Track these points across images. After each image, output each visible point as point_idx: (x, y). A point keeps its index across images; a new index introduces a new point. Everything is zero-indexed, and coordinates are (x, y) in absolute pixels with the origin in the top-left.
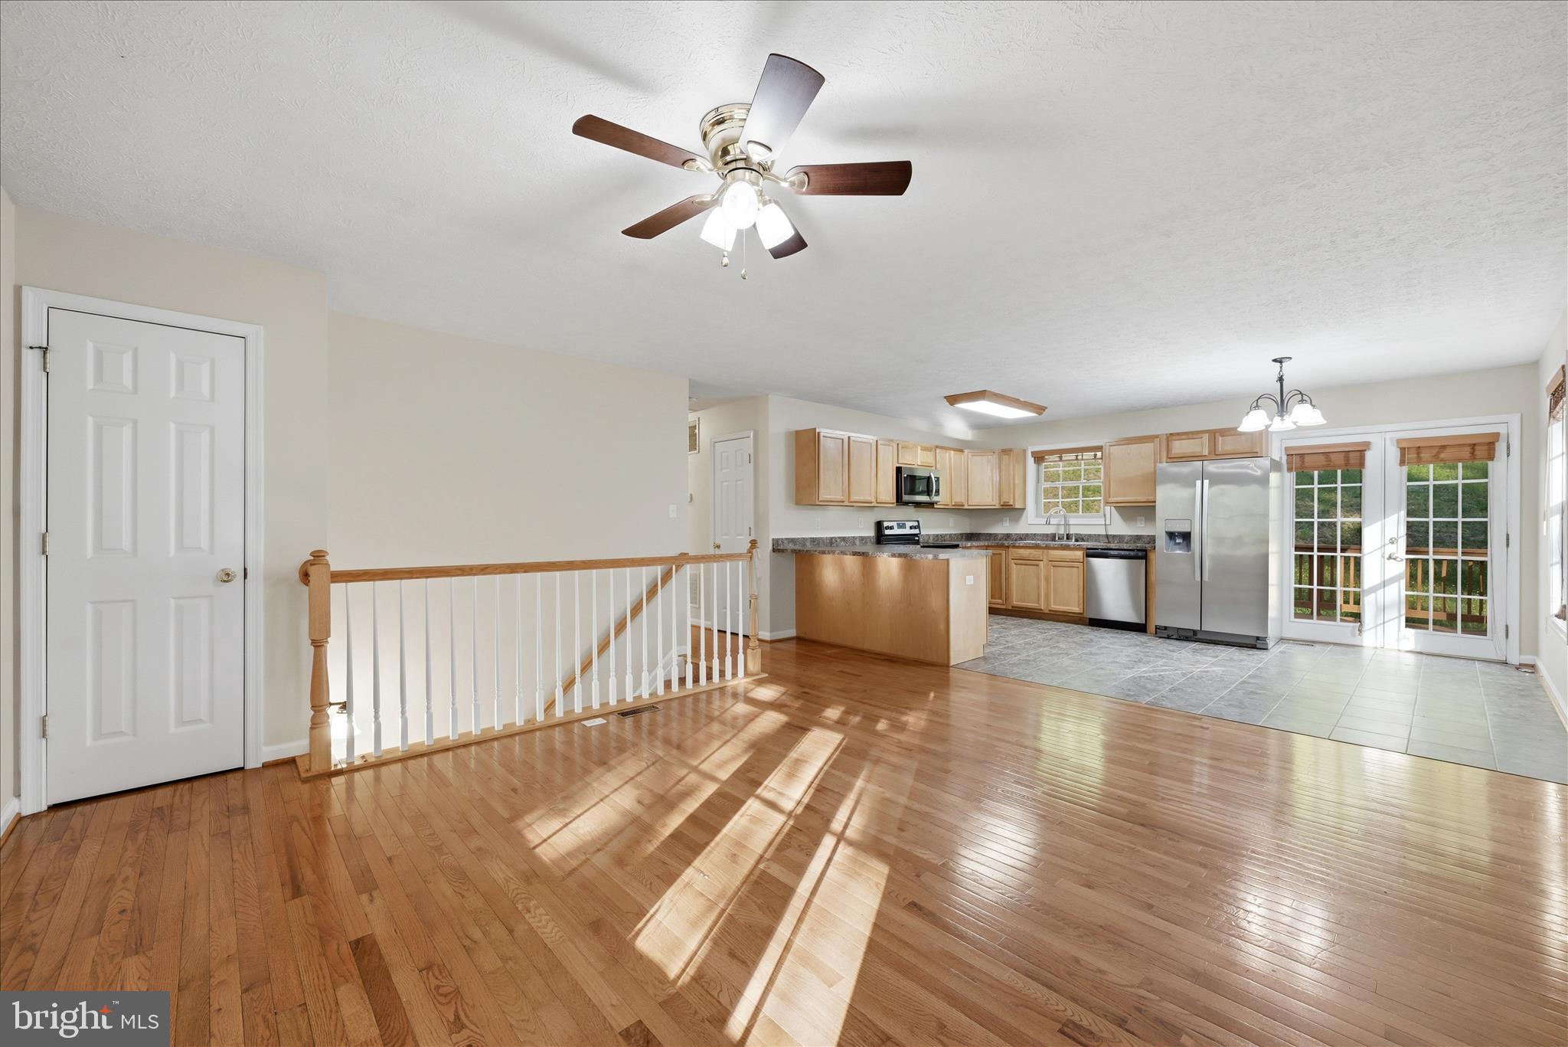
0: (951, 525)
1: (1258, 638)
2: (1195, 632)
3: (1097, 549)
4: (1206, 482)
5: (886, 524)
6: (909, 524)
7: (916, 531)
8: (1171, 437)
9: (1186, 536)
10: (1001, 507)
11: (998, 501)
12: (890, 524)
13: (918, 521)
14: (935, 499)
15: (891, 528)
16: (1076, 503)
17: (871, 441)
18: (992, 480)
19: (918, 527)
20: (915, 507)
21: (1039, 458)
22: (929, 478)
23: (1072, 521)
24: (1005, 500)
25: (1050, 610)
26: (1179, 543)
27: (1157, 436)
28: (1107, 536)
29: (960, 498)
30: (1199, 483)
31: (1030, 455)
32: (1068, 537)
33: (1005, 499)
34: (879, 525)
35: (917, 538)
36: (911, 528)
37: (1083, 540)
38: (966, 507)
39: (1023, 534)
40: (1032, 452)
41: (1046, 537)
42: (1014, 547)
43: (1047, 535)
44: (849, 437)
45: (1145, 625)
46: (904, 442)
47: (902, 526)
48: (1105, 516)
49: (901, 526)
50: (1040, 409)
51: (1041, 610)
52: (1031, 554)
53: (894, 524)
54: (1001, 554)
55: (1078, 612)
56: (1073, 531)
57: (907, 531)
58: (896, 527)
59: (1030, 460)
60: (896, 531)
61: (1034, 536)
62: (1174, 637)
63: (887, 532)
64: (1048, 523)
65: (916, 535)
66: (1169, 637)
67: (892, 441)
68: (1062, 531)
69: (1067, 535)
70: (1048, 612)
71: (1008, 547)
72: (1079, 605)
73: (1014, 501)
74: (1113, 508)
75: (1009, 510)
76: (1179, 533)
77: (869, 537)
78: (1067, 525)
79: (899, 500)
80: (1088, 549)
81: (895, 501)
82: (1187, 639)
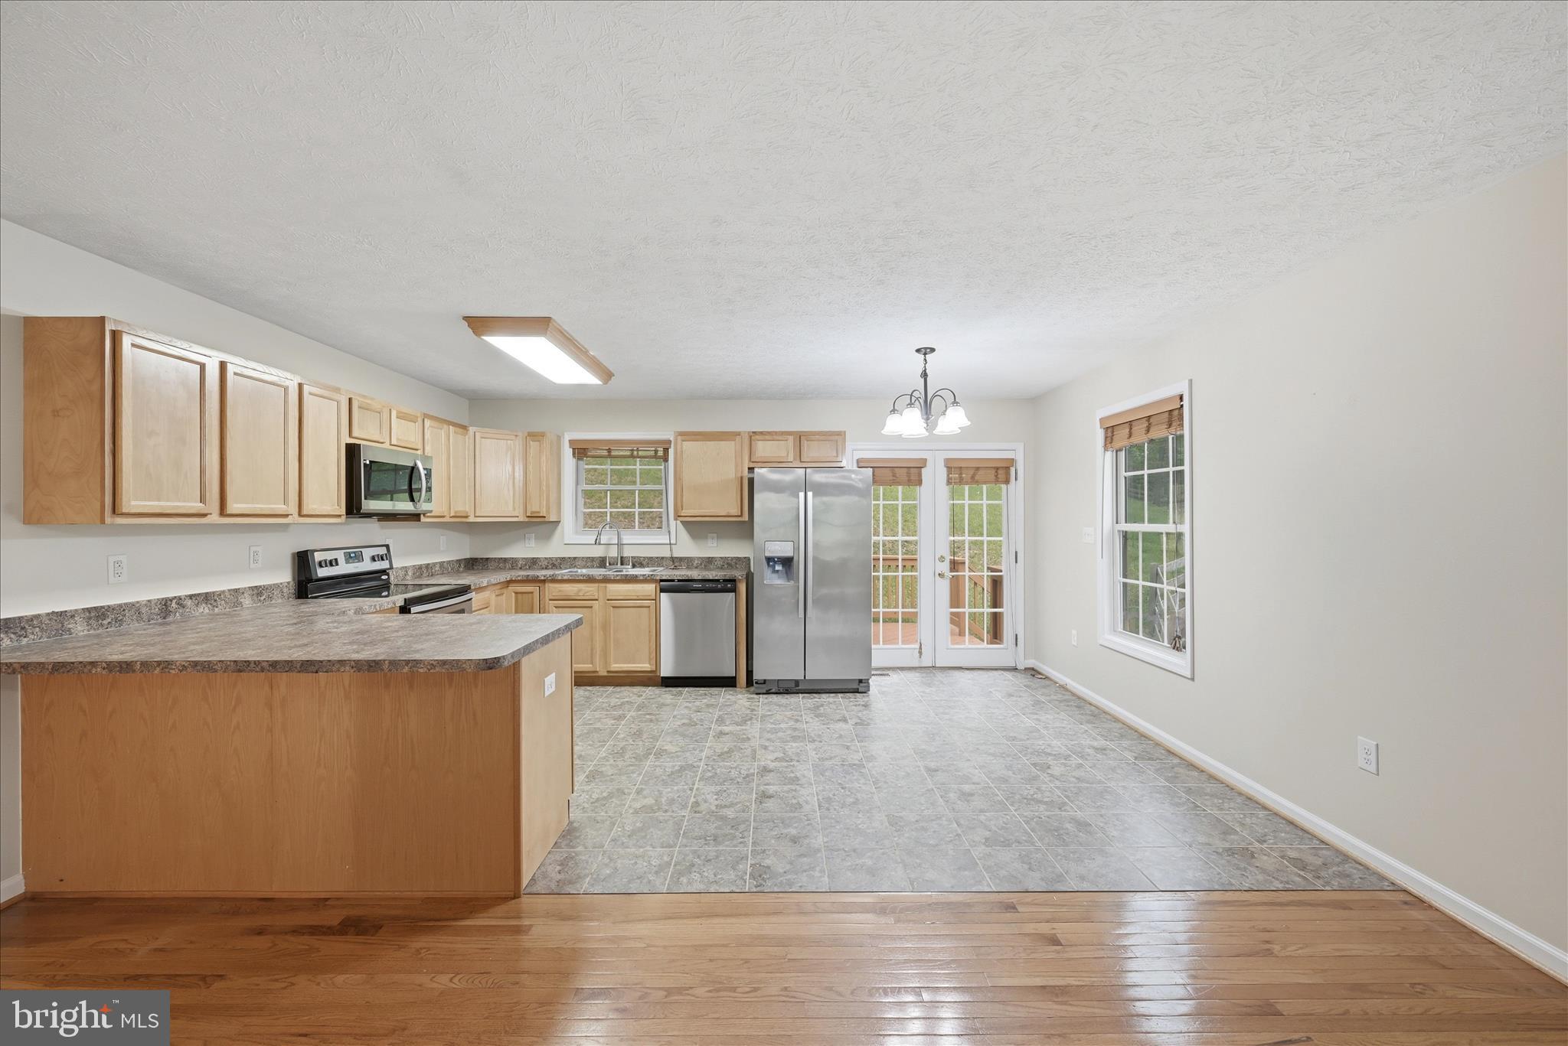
0: (442, 549)
1: (860, 681)
2: (797, 682)
3: (673, 581)
4: (810, 494)
5: (318, 557)
6: (368, 553)
7: (383, 565)
8: (753, 435)
9: (787, 562)
10: (527, 520)
11: (522, 511)
12: (329, 556)
13: (387, 546)
14: (424, 506)
15: (333, 563)
16: (631, 515)
17: (287, 383)
18: (514, 478)
19: (387, 557)
20: (379, 520)
21: (581, 451)
22: (413, 469)
23: (627, 538)
24: (534, 510)
25: (608, 672)
26: (778, 571)
27: (738, 434)
28: (673, 559)
29: (461, 505)
30: (802, 495)
31: (567, 444)
32: (623, 561)
33: (534, 507)
34: (302, 560)
35: (384, 577)
36: (373, 559)
37: (641, 565)
38: (472, 519)
39: (557, 559)
40: (570, 441)
41: (590, 562)
42: (554, 580)
43: (592, 559)
44: (223, 366)
45: (735, 678)
46: (364, 397)
47: (354, 556)
48: (669, 532)
49: (349, 558)
50: (607, 375)
51: (597, 672)
52: (580, 591)
53: (340, 555)
54: (532, 593)
55: (649, 670)
56: (628, 553)
57: (366, 566)
58: (342, 560)
59: (567, 452)
60: (344, 568)
61: (572, 562)
62: (773, 691)
63: (322, 572)
64: (597, 542)
65: (384, 572)
66: (768, 693)
67: (337, 390)
68: (613, 553)
69: (622, 558)
70: (606, 674)
71: (544, 581)
72: (650, 659)
73: (548, 512)
74: (678, 522)
75: (539, 524)
76: (778, 558)
77: (277, 586)
78: (620, 545)
79: (353, 508)
80: (662, 581)
81: (343, 511)
82: (787, 692)
